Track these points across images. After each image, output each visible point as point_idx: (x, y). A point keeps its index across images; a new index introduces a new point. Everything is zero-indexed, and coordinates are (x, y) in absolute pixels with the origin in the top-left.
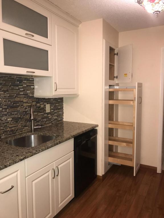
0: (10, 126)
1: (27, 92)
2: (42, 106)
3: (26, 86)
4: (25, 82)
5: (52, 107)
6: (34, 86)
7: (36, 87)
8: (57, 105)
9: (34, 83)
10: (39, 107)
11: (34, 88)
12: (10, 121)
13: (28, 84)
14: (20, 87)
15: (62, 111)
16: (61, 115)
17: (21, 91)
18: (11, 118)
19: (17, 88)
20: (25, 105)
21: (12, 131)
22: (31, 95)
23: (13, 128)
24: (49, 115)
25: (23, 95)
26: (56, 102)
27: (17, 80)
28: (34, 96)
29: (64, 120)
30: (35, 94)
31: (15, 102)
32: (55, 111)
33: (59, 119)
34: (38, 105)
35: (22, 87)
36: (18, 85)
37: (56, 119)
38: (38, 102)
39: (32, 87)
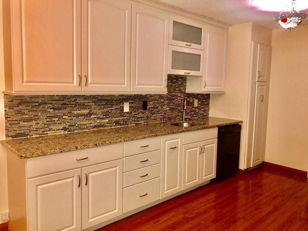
0: (168, 114)
1: (181, 88)
2: (191, 101)
3: (180, 83)
4: (180, 80)
5: (199, 103)
6: (186, 83)
7: (187, 84)
8: (204, 101)
9: (186, 81)
10: (189, 101)
11: (186, 85)
12: (168, 110)
13: (182, 82)
14: (176, 84)
15: (208, 107)
16: (207, 111)
17: (177, 87)
18: (169, 108)
19: (174, 85)
20: (178, 98)
21: (169, 118)
22: (183, 91)
23: (170, 116)
24: (196, 110)
25: (178, 90)
26: (203, 98)
27: (175, 78)
28: (186, 91)
29: (210, 116)
30: (186, 90)
31: (173, 96)
32: (202, 106)
33: (205, 114)
34: (188, 99)
35: (177, 84)
36: (175, 83)
37: (202, 114)
38: (188, 97)
39: (185, 84)
